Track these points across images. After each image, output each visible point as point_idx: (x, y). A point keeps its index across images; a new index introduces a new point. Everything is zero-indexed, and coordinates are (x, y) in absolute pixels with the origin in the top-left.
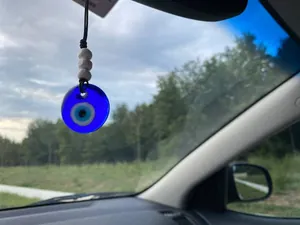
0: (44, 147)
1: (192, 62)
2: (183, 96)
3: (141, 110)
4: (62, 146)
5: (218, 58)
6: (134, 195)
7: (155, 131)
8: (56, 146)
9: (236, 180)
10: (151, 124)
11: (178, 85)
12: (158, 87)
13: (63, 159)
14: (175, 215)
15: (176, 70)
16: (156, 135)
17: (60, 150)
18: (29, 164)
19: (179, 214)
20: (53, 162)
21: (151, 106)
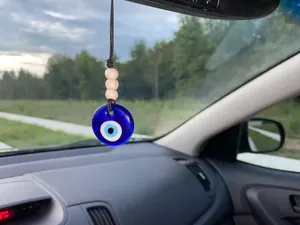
0: (64, 83)
2: (206, 33)
3: (160, 47)
4: (82, 82)
6: (151, 141)
7: (174, 70)
8: (76, 81)
9: (250, 127)
10: (170, 63)
12: (180, 22)
13: (83, 94)
14: (187, 162)
16: (174, 74)
18: (52, 98)
19: (192, 161)
21: (171, 43)
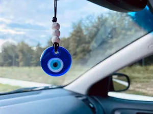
1: (91, 16)
2: (85, 34)
5: (104, 15)
6: (62, 87)
11: (83, 28)
15: (82, 19)
17: (19, 60)
20: (15, 65)
